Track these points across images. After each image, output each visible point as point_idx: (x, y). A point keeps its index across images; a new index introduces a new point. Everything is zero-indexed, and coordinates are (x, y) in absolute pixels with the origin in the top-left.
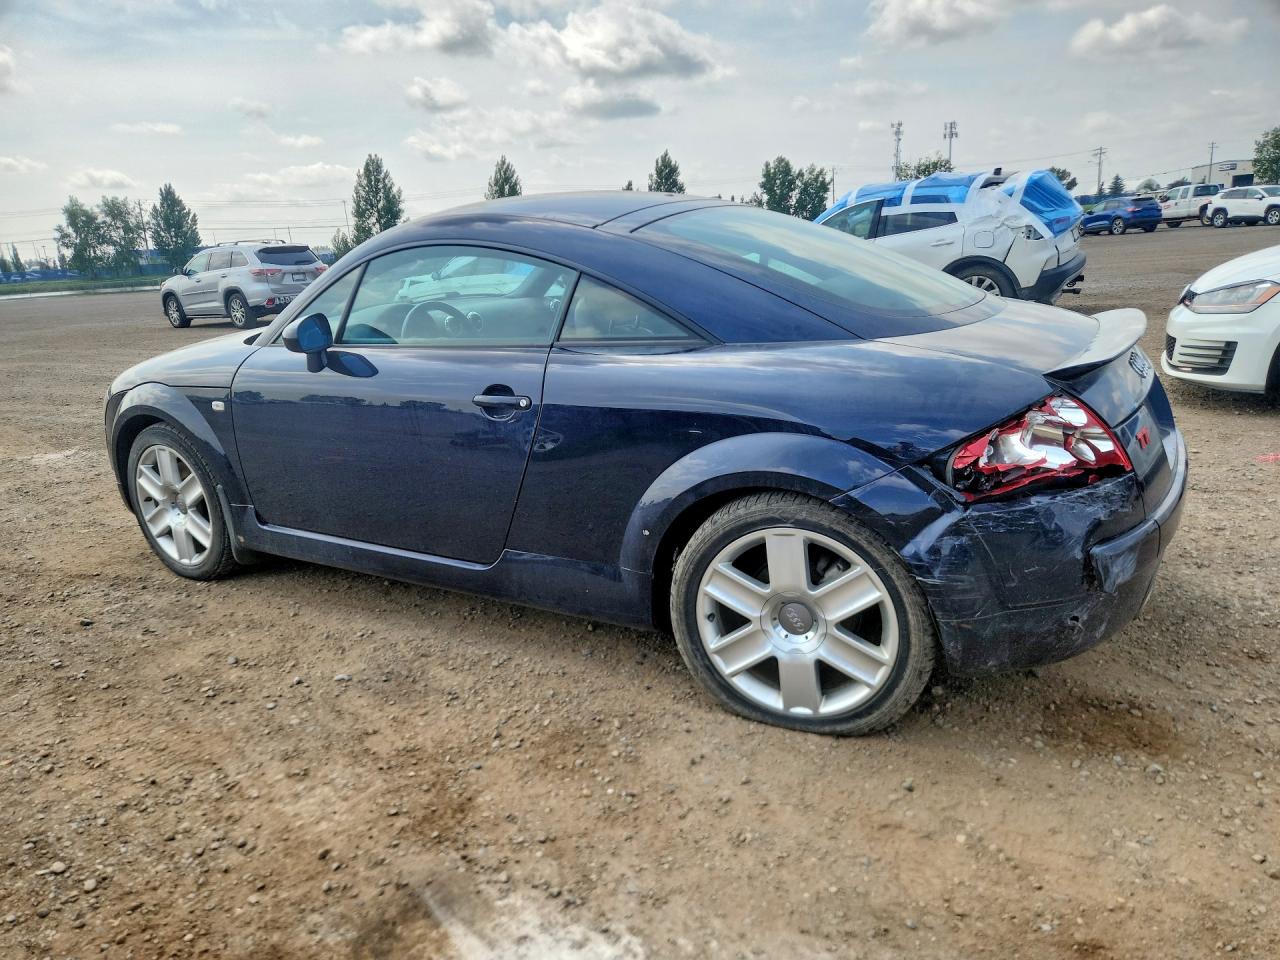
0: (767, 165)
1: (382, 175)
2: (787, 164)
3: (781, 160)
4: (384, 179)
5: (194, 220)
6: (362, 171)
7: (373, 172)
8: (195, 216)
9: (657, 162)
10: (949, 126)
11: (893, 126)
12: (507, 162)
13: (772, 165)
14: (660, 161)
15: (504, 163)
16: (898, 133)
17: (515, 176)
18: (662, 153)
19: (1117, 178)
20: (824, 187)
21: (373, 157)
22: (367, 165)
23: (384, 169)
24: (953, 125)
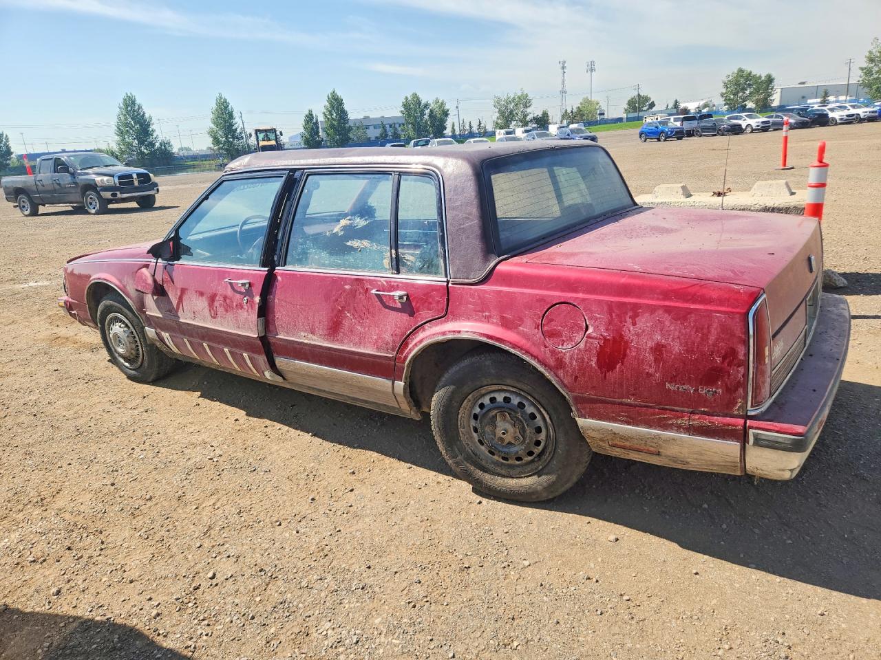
0: (407, 98)
1: (136, 108)
2: (418, 98)
3: (415, 96)
4: (139, 109)
5: (7, 139)
6: (121, 105)
7: (130, 106)
8: (7, 136)
9: (328, 97)
10: (590, 64)
11: (560, 62)
12: (223, 96)
13: (409, 99)
14: (330, 97)
15: (221, 98)
16: (563, 68)
17: (230, 107)
18: (331, 91)
19: (676, 102)
20: (446, 114)
21: (129, 94)
22: (125, 100)
23: (138, 102)
24: (592, 63)
